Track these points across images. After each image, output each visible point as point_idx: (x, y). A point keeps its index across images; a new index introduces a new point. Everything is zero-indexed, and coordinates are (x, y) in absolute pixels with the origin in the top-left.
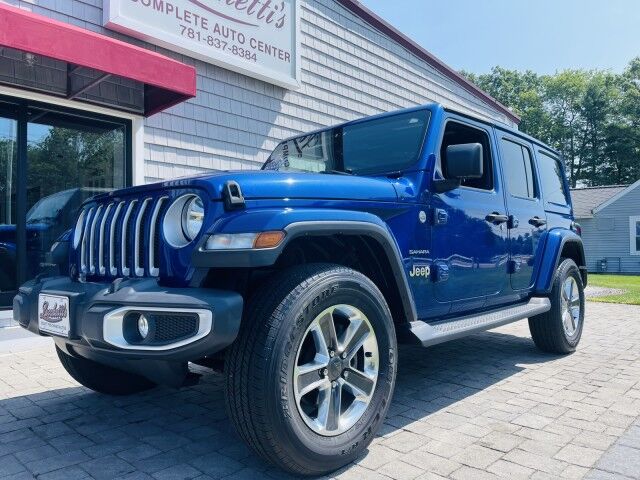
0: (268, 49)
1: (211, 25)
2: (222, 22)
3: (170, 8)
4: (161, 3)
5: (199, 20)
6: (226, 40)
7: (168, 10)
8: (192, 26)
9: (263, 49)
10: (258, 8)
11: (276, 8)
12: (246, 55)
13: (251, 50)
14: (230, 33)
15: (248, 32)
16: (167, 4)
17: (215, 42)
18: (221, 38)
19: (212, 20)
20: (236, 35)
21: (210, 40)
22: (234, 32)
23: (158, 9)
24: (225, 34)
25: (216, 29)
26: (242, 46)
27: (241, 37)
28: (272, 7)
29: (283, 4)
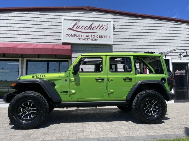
1: (85, 36)
2: (88, 34)
4: (73, 35)
5: (82, 36)
6: (89, 38)
7: (74, 36)
8: (81, 37)
9: (101, 37)
10: (99, 27)
11: (105, 26)
12: (96, 40)
13: (97, 38)
14: (91, 36)
15: (96, 34)
18: (88, 38)
19: (86, 34)
20: (92, 36)
21: (85, 39)
22: (92, 35)
24: (89, 36)
25: (87, 36)
26: (94, 38)
27: (94, 36)
28: (103, 26)
29: (107, 24)
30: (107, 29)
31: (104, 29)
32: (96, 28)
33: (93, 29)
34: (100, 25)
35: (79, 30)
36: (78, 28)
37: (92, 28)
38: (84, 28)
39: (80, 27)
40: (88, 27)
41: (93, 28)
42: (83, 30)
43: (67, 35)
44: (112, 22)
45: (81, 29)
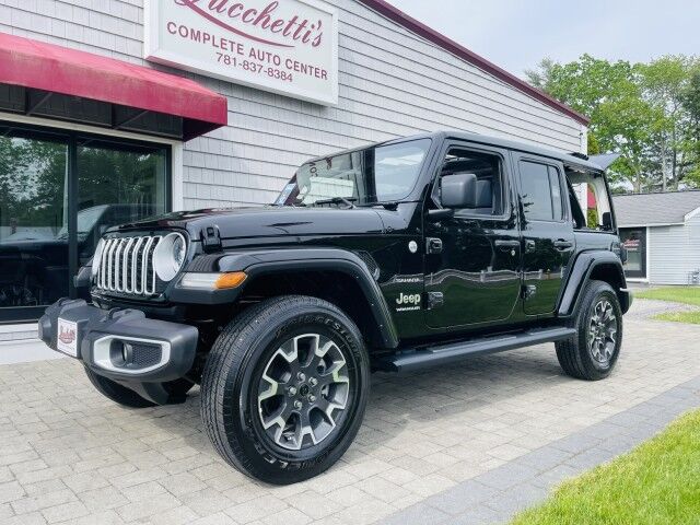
0: (304, 69)
1: (246, 51)
2: (258, 46)
3: (206, 37)
4: (199, 32)
5: (235, 46)
6: (261, 63)
7: (205, 39)
8: (228, 52)
9: (300, 69)
10: (294, 28)
11: (313, 26)
12: (282, 76)
13: (287, 70)
14: (266, 56)
15: (284, 54)
16: (205, 34)
17: (251, 66)
18: (257, 61)
19: (248, 45)
20: (271, 58)
21: (246, 65)
22: (269, 54)
23: (196, 39)
24: (261, 57)
25: (252, 54)
26: (277, 67)
27: (277, 59)
28: (308, 27)
29: (320, 22)
30: (319, 43)
31: (312, 38)
32: (284, 27)
33: (276, 29)
34: (296, 18)
36: (218, 8)
37: (271, 22)
38: (242, 12)
39: (228, 6)
40: (255, 13)
41: (275, 24)
42: (237, 23)
43: (172, 28)
44: (336, 17)
45: (229, 14)
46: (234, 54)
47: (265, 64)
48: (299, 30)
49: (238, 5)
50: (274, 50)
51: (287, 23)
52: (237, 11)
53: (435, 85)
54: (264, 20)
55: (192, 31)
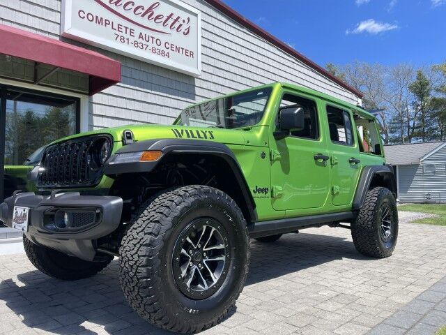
0: (178, 49)
1: (137, 34)
2: (145, 32)
3: (107, 22)
4: (101, 19)
5: (128, 31)
6: (147, 43)
7: (106, 24)
8: (123, 34)
9: (175, 49)
10: (170, 22)
11: (184, 21)
12: (162, 53)
13: (165, 50)
14: (151, 39)
15: (163, 38)
16: (106, 20)
17: (140, 45)
18: (144, 42)
19: (138, 30)
20: (155, 40)
21: (136, 44)
22: (153, 38)
23: (99, 23)
24: (147, 39)
25: (141, 36)
26: (159, 47)
27: (158, 41)
28: (181, 21)
29: (189, 19)
30: (188, 32)
31: (183, 29)
32: (163, 20)
33: (157, 21)
34: (172, 14)
35: (120, 10)
36: (116, 3)
37: (154, 16)
38: (134, 8)
40: (143, 9)
41: (157, 17)
42: (130, 15)
43: (82, 14)
44: (200, 17)
45: (124, 8)
46: (128, 36)
47: (150, 44)
48: (173, 23)
49: (130, 2)
50: (156, 35)
51: (165, 18)
52: (130, 6)
53: (266, 67)
54: (149, 14)
55: (97, 17)
